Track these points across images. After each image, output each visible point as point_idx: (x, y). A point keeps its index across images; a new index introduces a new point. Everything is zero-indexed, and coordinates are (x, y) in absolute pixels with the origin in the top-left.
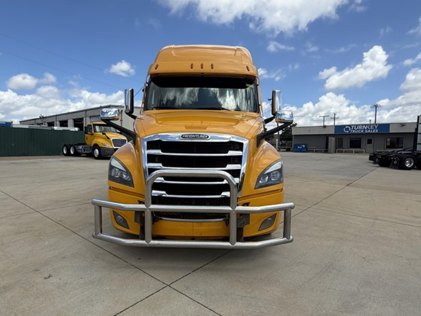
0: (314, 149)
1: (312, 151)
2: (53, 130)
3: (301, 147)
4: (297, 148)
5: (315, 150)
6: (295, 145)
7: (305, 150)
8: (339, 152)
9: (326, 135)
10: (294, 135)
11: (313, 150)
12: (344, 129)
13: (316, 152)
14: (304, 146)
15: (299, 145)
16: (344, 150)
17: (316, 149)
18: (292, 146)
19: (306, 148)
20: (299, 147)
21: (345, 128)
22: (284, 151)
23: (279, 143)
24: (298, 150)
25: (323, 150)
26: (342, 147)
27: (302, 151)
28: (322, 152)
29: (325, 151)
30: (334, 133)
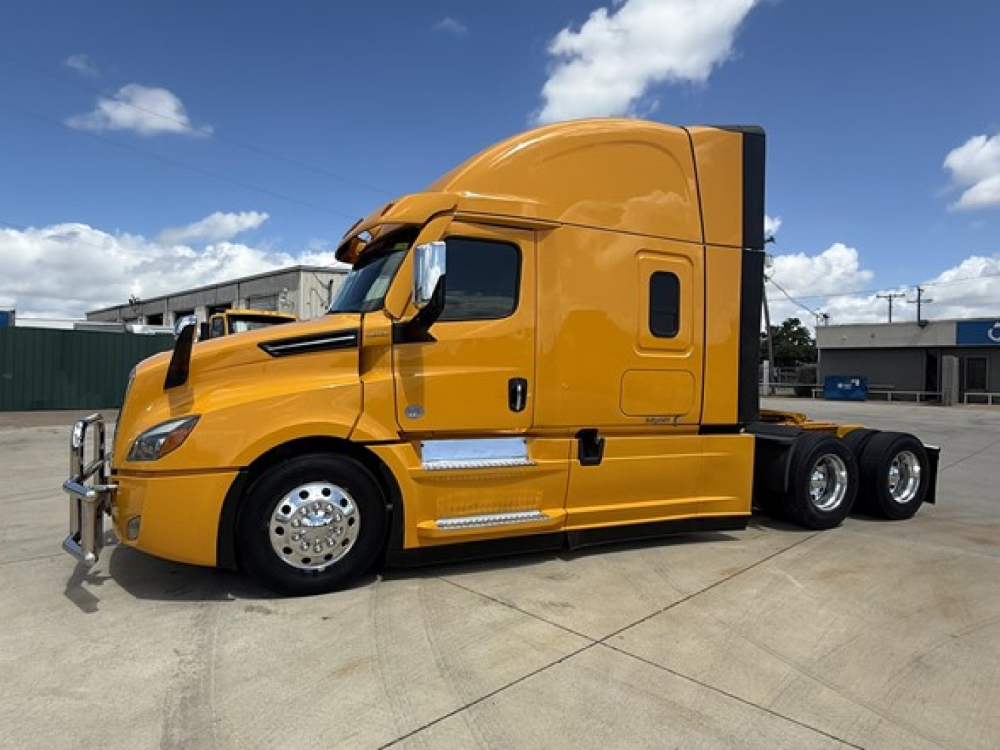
0: (889, 392)
1: (883, 398)
2: (130, 334)
3: (848, 386)
4: (835, 387)
5: (892, 394)
6: (828, 379)
7: (861, 394)
8: (971, 400)
9: (927, 349)
10: (822, 350)
11: (887, 394)
12: (990, 331)
13: (895, 398)
14: (857, 383)
15: (843, 380)
16: (990, 395)
17: (894, 392)
18: (815, 381)
19: (863, 387)
20: (840, 386)
21: (992, 327)
22: (790, 396)
23: (770, 375)
24: (836, 394)
25: (918, 393)
26: (982, 387)
27: (853, 396)
28: (916, 400)
29: (924, 399)
30: (953, 343)
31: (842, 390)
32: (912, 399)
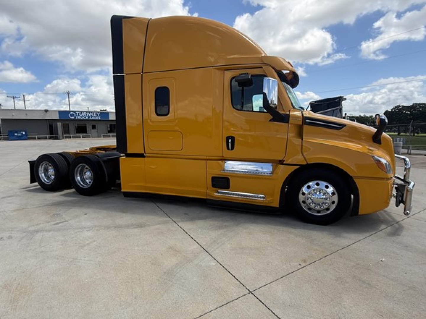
0: (37, 136)
3: (20, 134)
4: (14, 135)
6: (9, 132)
8: (66, 137)
11: (35, 137)
12: (69, 115)
13: (39, 138)
14: (24, 133)
15: (17, 132)
16: (71, 135)
17: (39, 136)
19: (27, 134)
20: (16, 134)
25: (48, 136)
26: (69, 133)
27: (23, 138)
28: (47, 139)
29: (50, 138)
30: (58, 118)
31: (17, 136)
32: (45, 138)
